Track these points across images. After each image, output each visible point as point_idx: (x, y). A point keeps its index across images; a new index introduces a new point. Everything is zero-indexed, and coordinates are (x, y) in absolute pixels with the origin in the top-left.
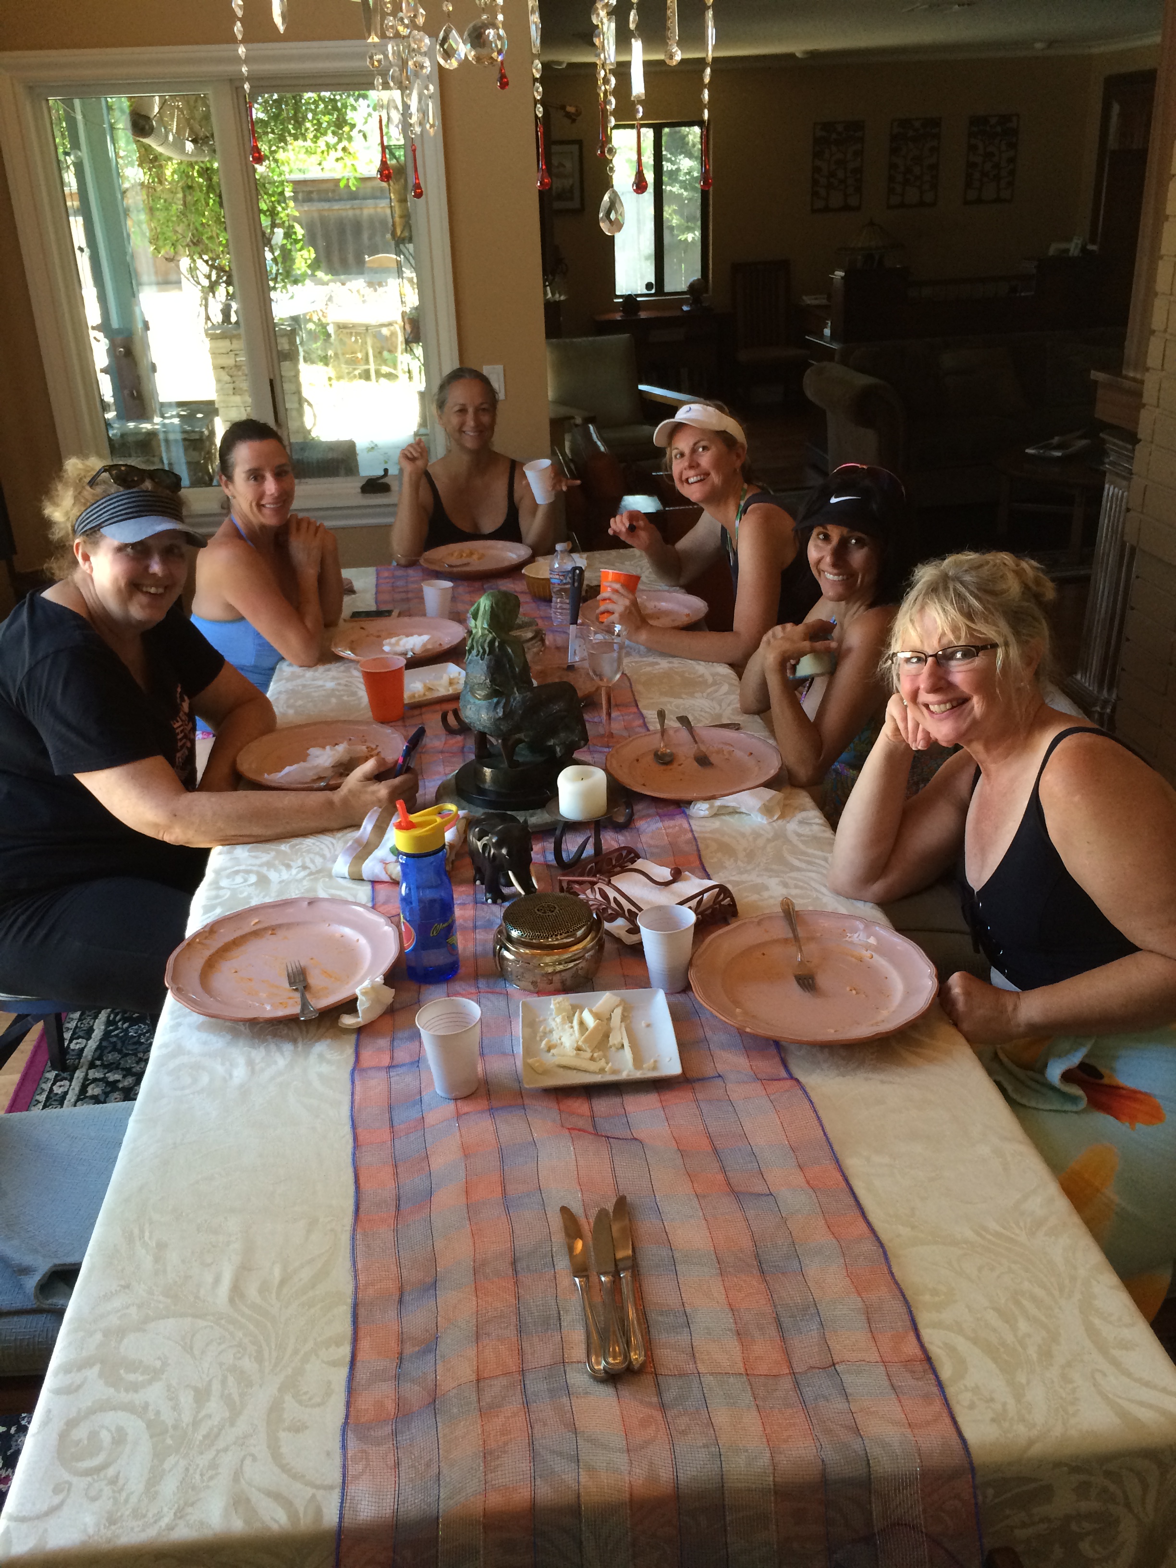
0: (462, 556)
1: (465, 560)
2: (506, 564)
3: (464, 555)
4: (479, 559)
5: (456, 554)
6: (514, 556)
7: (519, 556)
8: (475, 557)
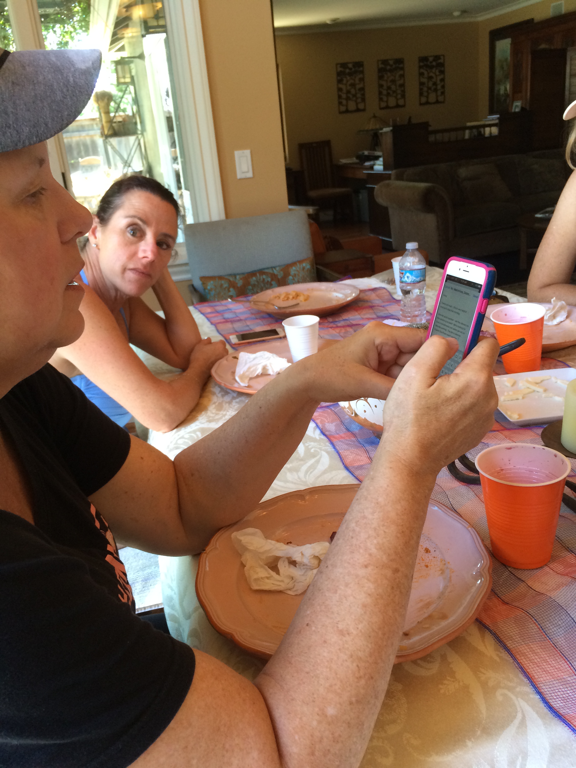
0: (288, 299)
1: (291, 302)
2: (334, 303)
3: (291, 297)
4: (306, 300)
5: (282, 297)
6: (340, 295)
7: (346, 296)
8: (302, 298)
